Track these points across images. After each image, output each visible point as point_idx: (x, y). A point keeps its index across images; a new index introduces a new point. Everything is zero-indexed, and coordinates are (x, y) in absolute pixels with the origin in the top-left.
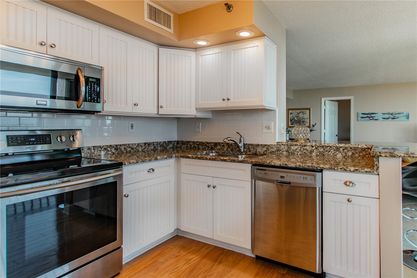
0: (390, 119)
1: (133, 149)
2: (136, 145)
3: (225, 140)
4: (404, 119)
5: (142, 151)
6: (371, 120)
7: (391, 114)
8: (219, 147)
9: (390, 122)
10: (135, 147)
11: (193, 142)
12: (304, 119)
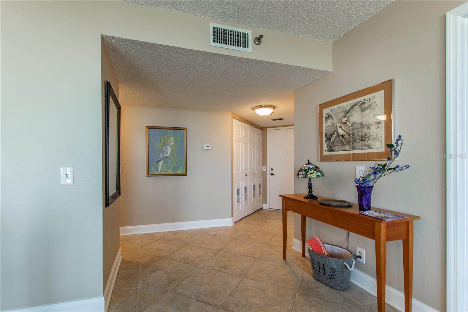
12: (365, 128)
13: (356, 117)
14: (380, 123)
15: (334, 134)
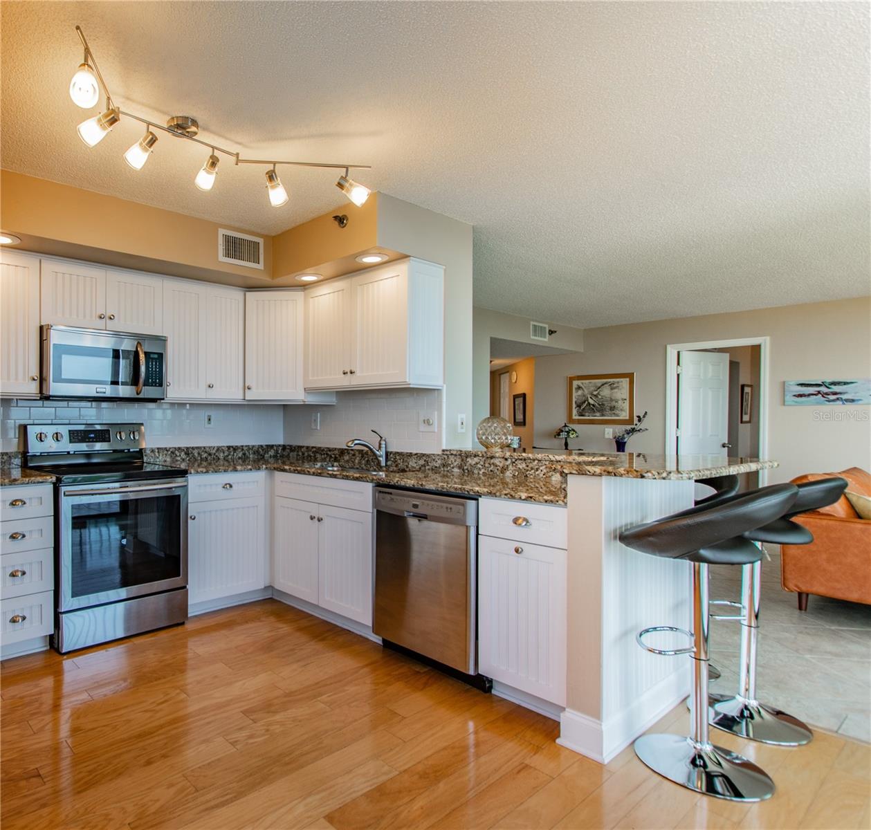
1: (210, 454)
2: (215, 449)
3: (350, 444)
5: (224, 459)
6: (829, 401)
8: (347, 458)
10: (214, 451)
11: (308, 447)
12: (614, 402)
13: (606, 392)
14: (625, 400)
15: (585, 402)
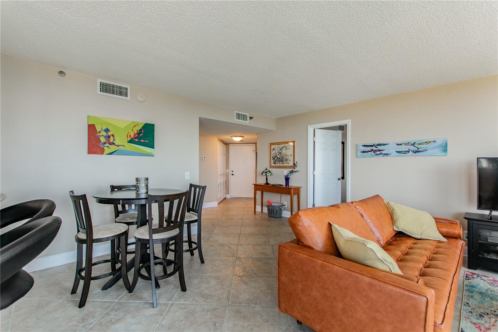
0: (411, 152)
4: (438, 151)
6: (377, 155)
7: (412, 145)
9: (411, 159)
12: (287, 156)
13: (284, 151)
14: (292, 155)
15: (276, 157)
